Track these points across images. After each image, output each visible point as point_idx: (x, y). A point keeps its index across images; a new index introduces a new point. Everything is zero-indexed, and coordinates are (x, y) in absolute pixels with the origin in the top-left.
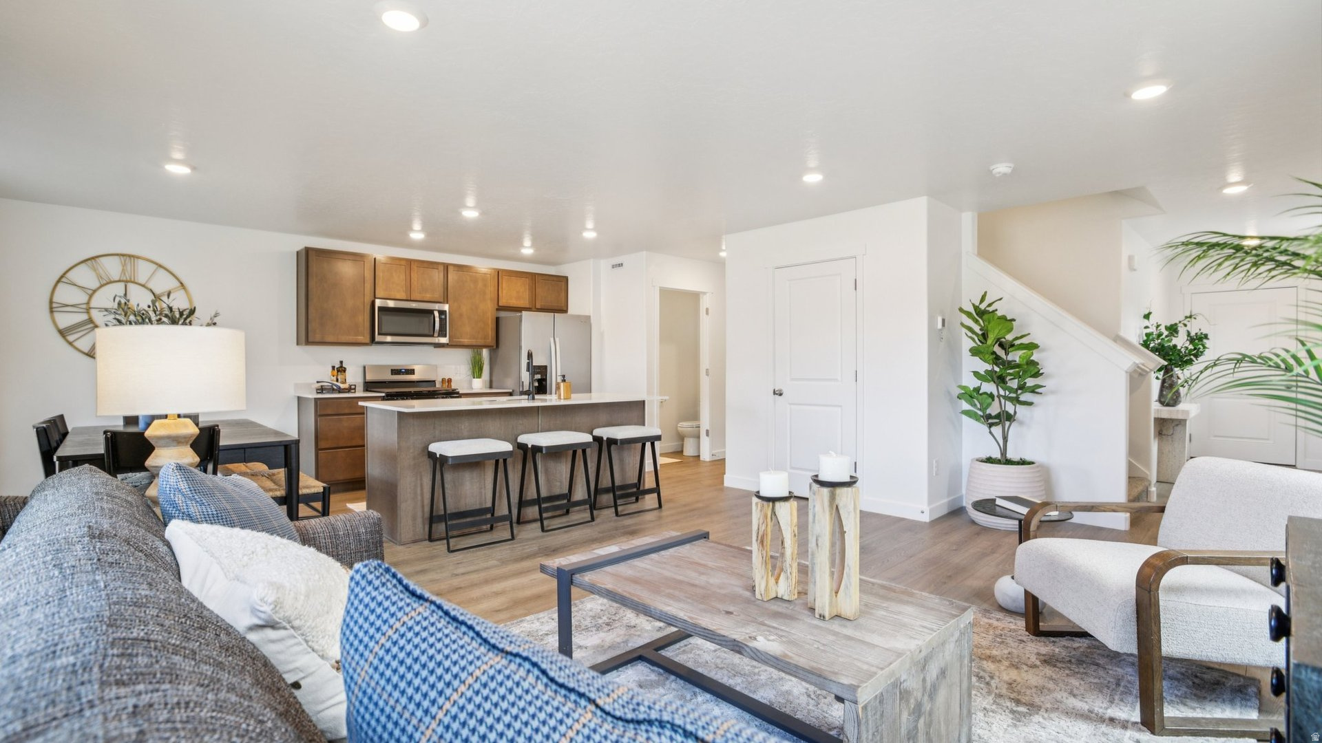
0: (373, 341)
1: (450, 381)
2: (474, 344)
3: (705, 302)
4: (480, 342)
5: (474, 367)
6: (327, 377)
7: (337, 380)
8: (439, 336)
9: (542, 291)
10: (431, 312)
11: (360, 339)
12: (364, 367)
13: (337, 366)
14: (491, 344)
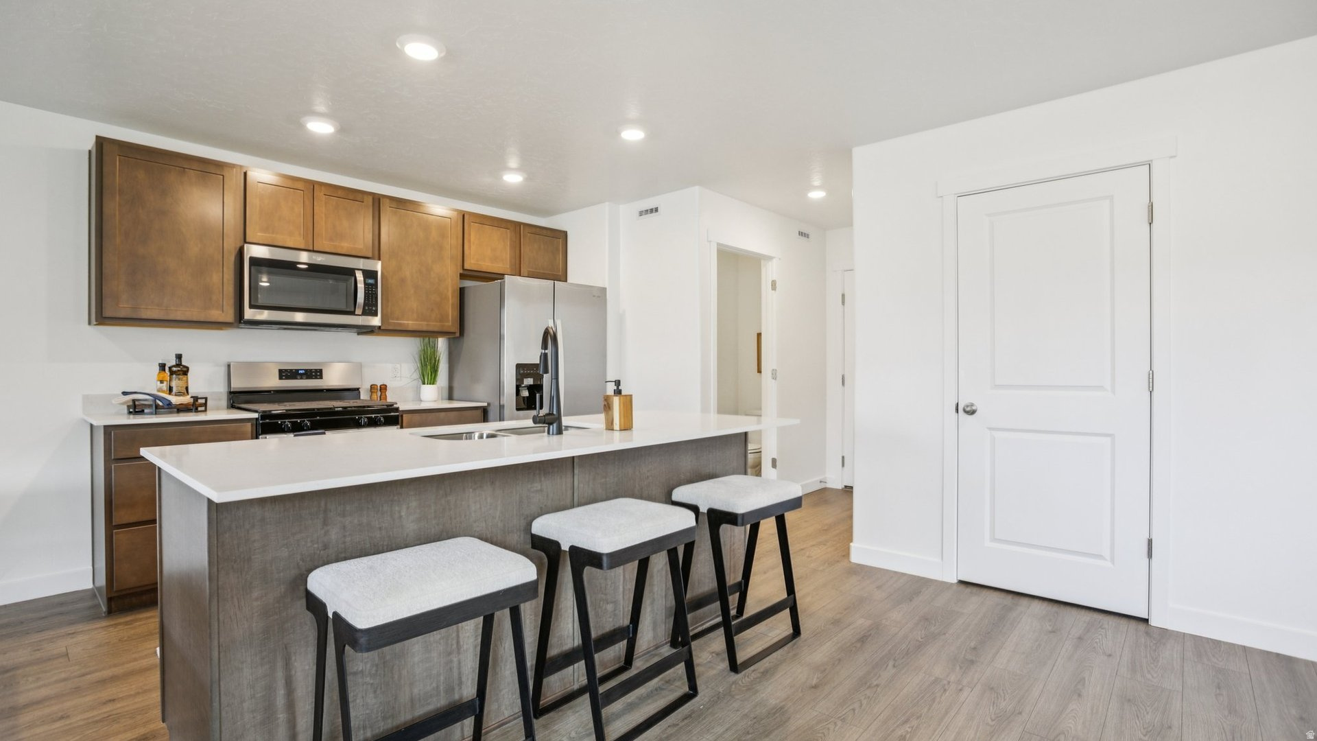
0: (240, 320)
1: (383, 388)
2: (425, 328)
3: (771, 272)
4: (434, 326)
5: (423, 366)
6: (149, 383)
7: (171, 389)
8: (364, 313)
9: (530, 251)
10: (350, 272)
11: (215, 315)
12: (229, 366)
13: (172, 361)
14: (452, 330)
